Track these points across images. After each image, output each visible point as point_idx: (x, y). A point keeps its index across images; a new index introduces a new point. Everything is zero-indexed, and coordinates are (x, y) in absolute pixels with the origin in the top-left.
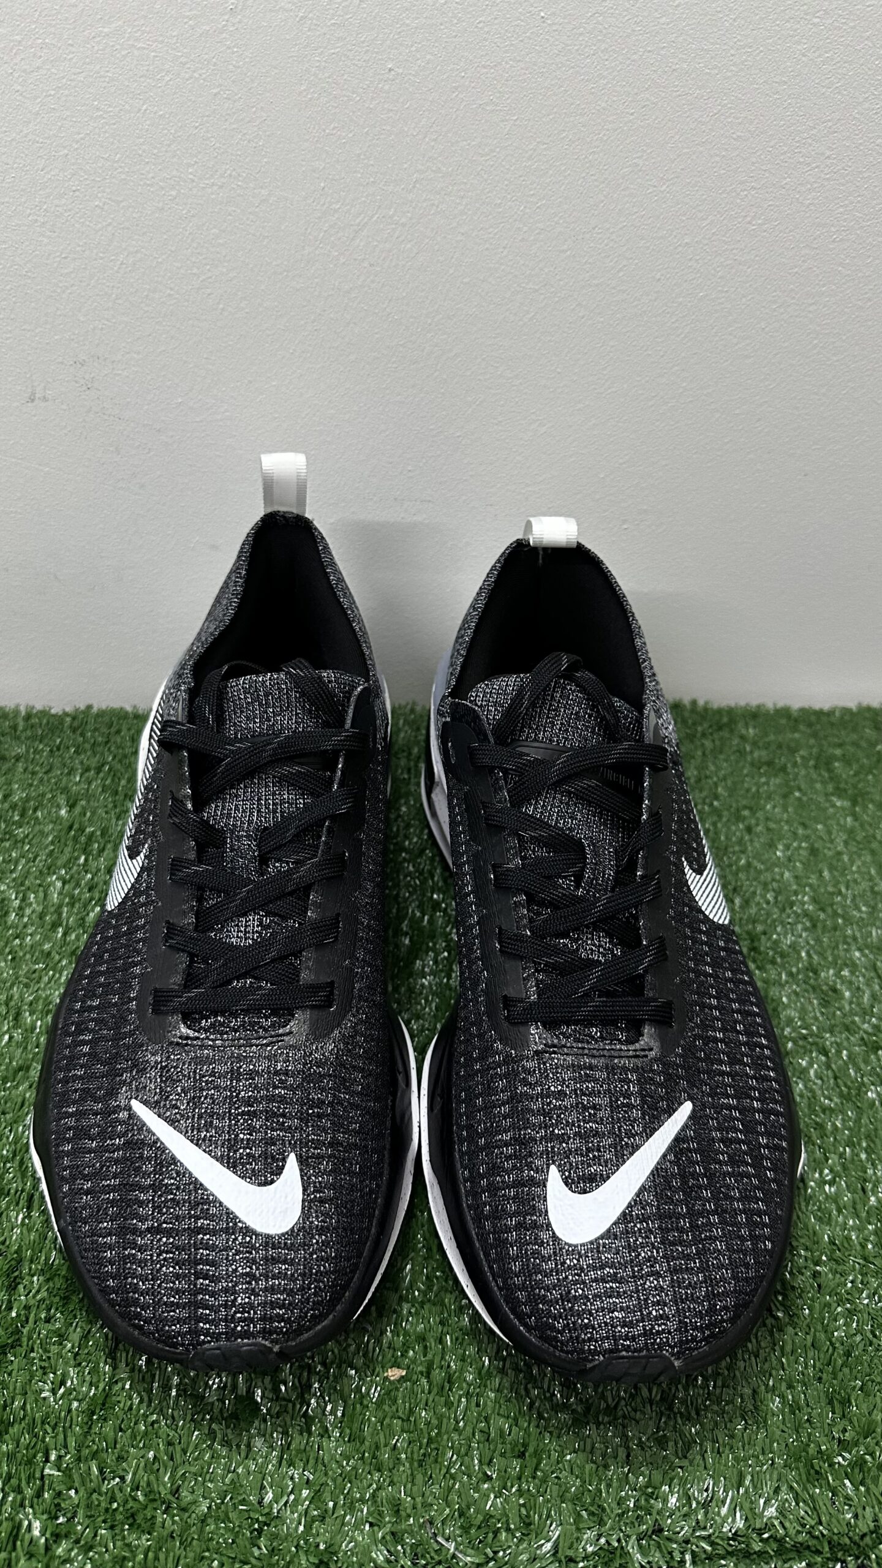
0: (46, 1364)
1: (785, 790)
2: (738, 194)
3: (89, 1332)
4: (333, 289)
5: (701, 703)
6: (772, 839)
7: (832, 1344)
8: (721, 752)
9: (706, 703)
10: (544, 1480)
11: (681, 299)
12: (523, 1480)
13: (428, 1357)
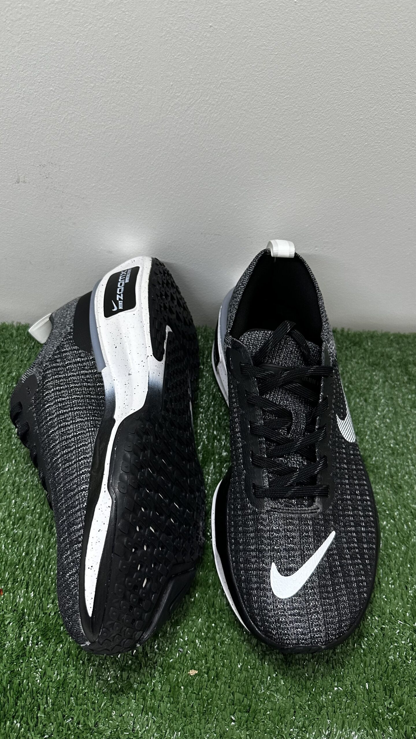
0: (37, 664)
1: (384, 379)
2: (391, 96)
3: (57, 649)
4: (175, 135)
5: (346, 330)
6: (376, 406)
7: (388, 663)
8: (354, 358)
9: (349, 330)
10: (257, 724)
11: (355, 146)
12: (248, 722)
13: (208, 665)
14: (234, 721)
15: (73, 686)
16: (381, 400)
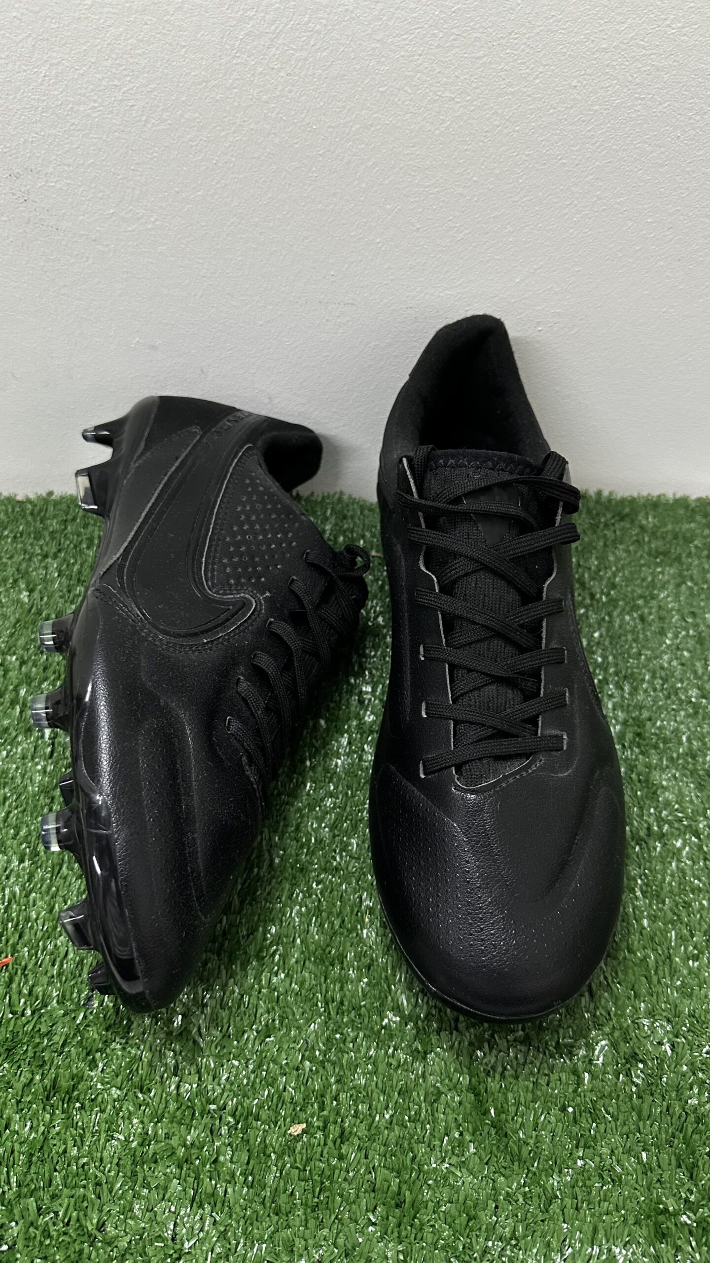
13: (325, 1113)
14: (374, 1224)
15: (61, 1151)
16: (673, 617)
